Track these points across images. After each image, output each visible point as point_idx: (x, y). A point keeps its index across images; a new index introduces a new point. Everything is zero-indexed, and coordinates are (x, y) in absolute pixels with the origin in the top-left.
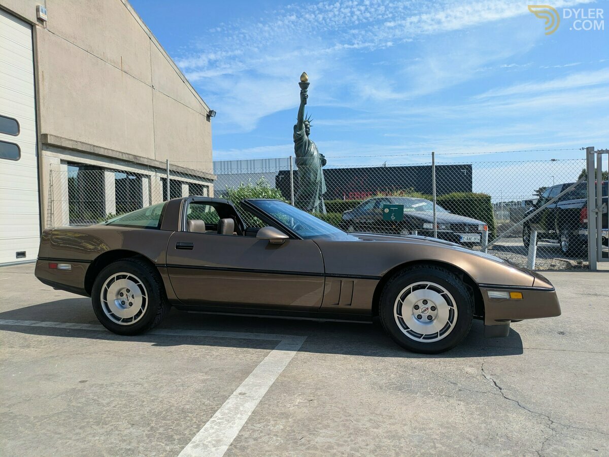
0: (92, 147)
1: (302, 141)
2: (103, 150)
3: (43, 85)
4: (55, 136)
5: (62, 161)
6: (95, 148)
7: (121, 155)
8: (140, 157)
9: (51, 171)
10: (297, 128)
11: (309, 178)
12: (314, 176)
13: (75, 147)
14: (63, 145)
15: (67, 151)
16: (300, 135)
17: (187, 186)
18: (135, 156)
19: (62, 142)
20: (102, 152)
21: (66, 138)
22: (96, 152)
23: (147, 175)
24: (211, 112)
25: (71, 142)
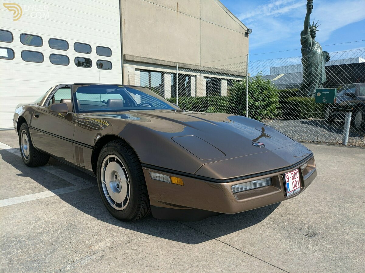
0: (154, 60)
1: (307, 43)
2: (161, 61)
3: (124, 27)
4: (130, 55)
5: (136, 69)
6: (156, 61)
7: (173, 63)
8: (188, 64)
9: (129, 75)
10: (304, 33)
11: (310, 72)
12: (315, 69)
13: (142, 61)
14: (135, 60)
15: (139, 64)
16: (305, 38)
17: (226, 81)
18: (184, 64)
19: (134, 58)
20: (160, 63)
21: (137, 56)
22: (157, 63)
23: (194, 76)
24: (248, 30)
25: (140, 58)
